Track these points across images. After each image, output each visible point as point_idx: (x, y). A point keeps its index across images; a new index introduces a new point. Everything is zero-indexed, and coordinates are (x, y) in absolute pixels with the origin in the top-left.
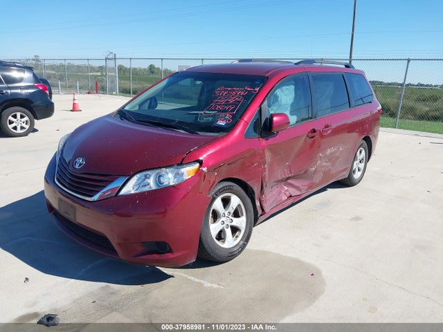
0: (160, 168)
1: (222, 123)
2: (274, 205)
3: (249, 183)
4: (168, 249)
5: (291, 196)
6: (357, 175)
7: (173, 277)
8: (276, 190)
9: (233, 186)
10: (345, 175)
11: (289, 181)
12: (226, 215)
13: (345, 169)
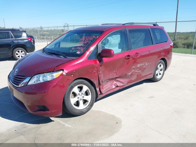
0: (44, 73)
1: (78, 53)
2: (108, 90)
3: (91, 80)
4: (47, 109)
5: (118, 86)
6: (159, 77)
7: (54, 121)
8: (109, 83)
9: (84, 81)
10: (151, 76)
11: (117, 79)
12: (80, 94)
13: (151, 74)
